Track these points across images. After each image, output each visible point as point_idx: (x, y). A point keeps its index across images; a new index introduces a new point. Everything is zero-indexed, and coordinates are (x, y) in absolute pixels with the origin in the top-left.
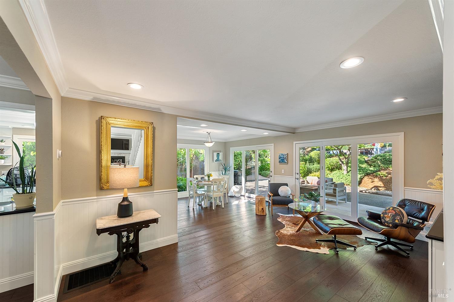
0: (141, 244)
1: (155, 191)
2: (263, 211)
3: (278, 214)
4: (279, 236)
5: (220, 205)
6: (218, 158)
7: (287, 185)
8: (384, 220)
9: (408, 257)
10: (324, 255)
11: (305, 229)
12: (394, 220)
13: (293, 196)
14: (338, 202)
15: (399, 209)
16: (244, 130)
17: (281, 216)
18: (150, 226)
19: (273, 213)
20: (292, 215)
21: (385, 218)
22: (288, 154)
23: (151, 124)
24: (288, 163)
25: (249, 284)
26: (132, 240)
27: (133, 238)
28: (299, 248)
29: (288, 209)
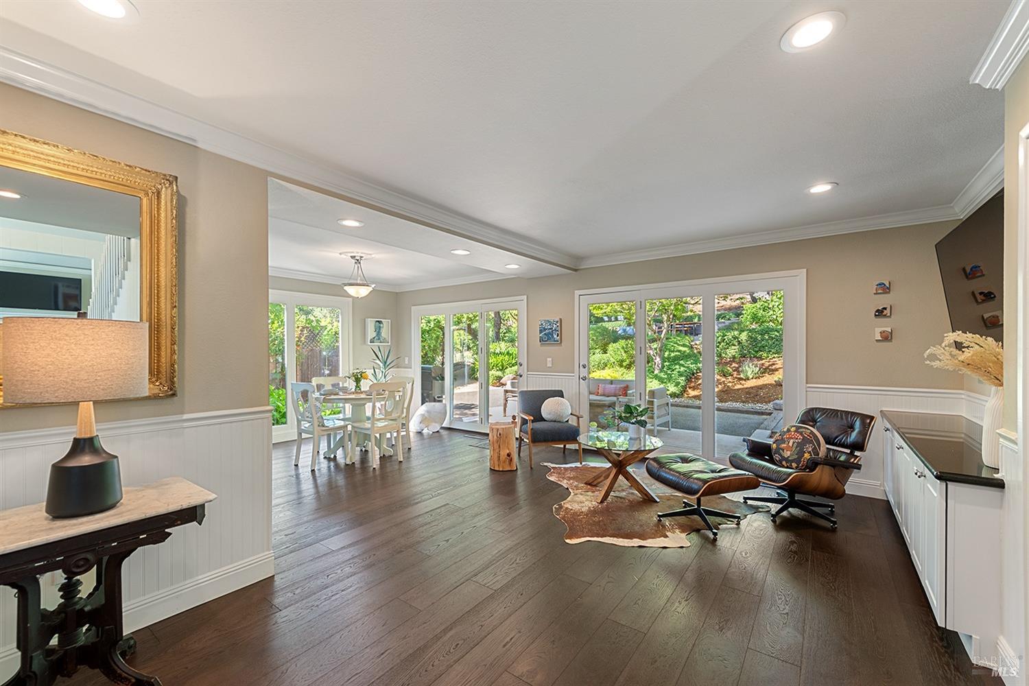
0: (127, 605)
1: (186, 416)
2: (511, 460)
3: (545, 464)
4: (563, 518)
5: (391, 456)
6: (379, 334)
7: (560, 394)
8: (780, 455)
9: (834, 530)
10: (680, 550)
11: (617, 494)
12: (801, 453)
13: (578, 418)
14: (658, 431)
15: (808, 429)
16: (462, 251)
17: (553, 468)
18: (170, 534)
19: (533, 463)
20: (578, 465)
21: (781, 451)
22: (561, 320)
23: (171, 183)
24: (561, 342)
25: (528, 671)
26: (91, 595)
27: (96, 589)
28: (621, 541)
29: (564, 452)
